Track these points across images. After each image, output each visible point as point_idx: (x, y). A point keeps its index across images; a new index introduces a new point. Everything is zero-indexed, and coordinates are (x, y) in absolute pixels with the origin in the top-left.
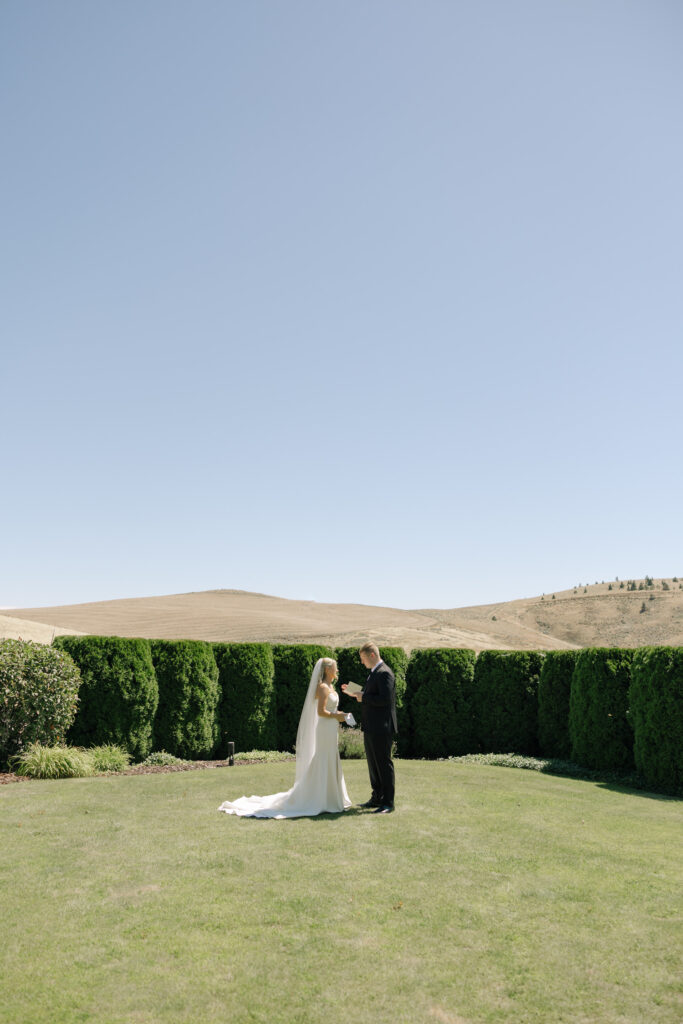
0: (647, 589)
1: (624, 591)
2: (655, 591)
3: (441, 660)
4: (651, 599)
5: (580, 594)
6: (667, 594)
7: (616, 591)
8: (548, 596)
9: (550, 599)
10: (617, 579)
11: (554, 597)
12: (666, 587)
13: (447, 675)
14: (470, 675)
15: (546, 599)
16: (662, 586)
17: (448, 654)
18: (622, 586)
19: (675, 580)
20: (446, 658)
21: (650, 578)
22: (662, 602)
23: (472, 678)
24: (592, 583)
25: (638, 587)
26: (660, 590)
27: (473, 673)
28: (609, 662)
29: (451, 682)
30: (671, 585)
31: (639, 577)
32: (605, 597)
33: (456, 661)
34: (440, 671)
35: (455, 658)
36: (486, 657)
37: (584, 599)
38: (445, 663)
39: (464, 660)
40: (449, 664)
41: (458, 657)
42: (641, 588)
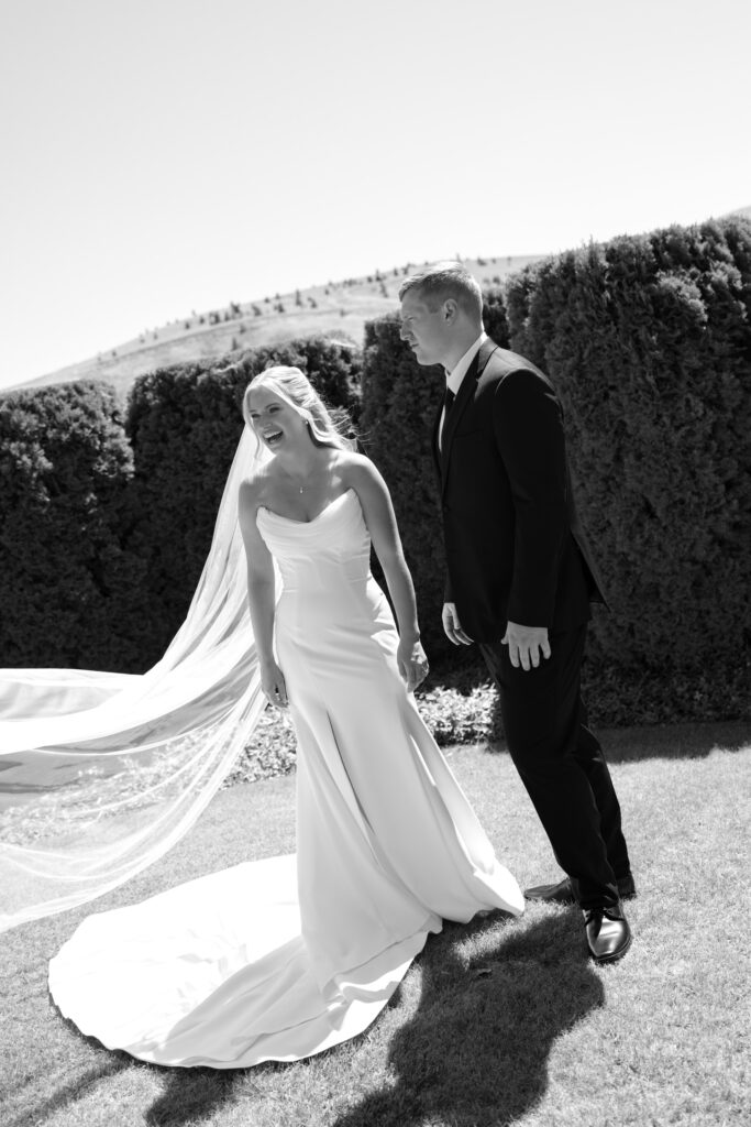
0: (234, 318)
1: (206, 327)
2: (245, 320)
3: (15, 434)
4: (243, 331)
5: (150, 343)
6: (260, 322)
7: (196, 329)
8: (106, 354)
9: (110, 358)
10: (194, 313)
11: (114, 354)
12: (257, 312)
13: (45, 477)
14: (123, 461)
15: (104, 359)
16: (252, 312)
17: (31, 409)
18: (202, 321)
19: (267, 301)
20: (28, 421)
21: (235, 303)
22: (255, 333)
23: (130, 467)
24: (161, 324)
25: (222, 317)
26: (251, 317)
27: (128, 451)
28: (668, 281)
29: (63, 497)
30: (263, 308)
31: (222, 306)
32: (182, 341)
33: (64, 427)
34: (17, 472)
35: (62, 417)
36: (160, 392)
37: (155, 348)
38: (29, 441)
39: (91, 415)
40: (44, 441)
41: (67, 412)
42: (227, 319)
